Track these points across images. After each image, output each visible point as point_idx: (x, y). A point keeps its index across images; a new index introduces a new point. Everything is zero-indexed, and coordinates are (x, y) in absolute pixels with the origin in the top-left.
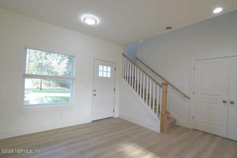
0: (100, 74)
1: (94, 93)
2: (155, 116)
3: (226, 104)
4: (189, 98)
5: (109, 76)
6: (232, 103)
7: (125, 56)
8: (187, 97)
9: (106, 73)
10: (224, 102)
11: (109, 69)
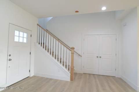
0: (16, 39)
1: (9, 58)
2: (66, 70)
3: (98, 58)
4: (81, 56)
5: (25, 41)
6: (100, 57)
7: (40, 26)
8: (80, 56)
9: (22, 38)
10: (97, 57)
11: (25, 35)
